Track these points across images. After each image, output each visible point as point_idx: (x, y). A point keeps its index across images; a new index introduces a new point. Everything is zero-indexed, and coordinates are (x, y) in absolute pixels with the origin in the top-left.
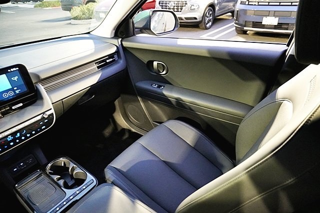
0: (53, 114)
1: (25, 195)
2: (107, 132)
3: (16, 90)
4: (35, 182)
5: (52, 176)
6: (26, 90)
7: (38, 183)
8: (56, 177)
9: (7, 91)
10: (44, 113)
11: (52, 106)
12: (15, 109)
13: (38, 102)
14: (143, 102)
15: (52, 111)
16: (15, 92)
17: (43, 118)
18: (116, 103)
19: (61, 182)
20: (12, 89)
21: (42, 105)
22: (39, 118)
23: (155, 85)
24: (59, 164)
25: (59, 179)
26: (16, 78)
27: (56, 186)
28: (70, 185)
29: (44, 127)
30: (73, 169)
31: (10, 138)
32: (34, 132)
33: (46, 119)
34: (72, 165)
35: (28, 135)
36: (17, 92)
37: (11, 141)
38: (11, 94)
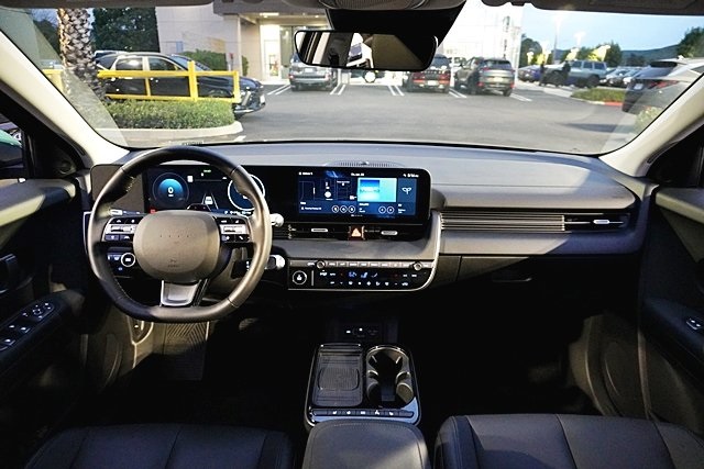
0: (430, 270)
1: (321, 365)
3: (401, 208)
4: (344, 358)
5: (368, 365)
6: (414, 213)
7: (348, 362)
8: (371, 370)
9: (387, 204)
10: (417, 261)
11: (436, 257)
12: (386, 237)
13: (422, 241)
15: (433, 265)
16: (396, 211)
17: (411, 270)
19: (372, 383)
20: (394, 205)
21: (423, 247)
22: (406, 265)
24: (392, 356)
25: (373, 376)
26: (407, 190)
27: (361, 383)
28: (383, 399)
29: (406, 284)
30: (404, 376)
31: (352, 274)
32: (387, 284)
33: (416, 272)
34: (406, 370)
35: (377, 284)
36: (400, 211)
37: (351, 279)
38: (391, 211)
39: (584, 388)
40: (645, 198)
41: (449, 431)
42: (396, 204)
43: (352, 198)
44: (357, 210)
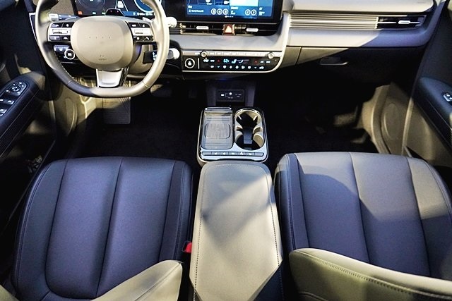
0: (279, 58)
1: (206, 121)
2: (342, 120)
3: (261, 11)
4: (221, 117)
5: (236, 122)
6: (270, 15)
7: (223, 120)
8: (238, 125)
9: (251, 8)
10: (271, 52)
11: (284, 49)
12: (249, 33)
13: (275, 36)
14: (414, 111)
15: (281, 55)
16: (258, 13)
17: (267, 57)
18: (379, 90)
19: (238, 134)
20: (257, 9)
21: (276, 41)
22: (263, 54)
23: (449, 97)
24: (251, 115)
25: (239, 130)
27: (232, 134)
28: (245, 143)
29: (262, 68)
30: (258, 130)
31: (226, 61)
32: (249, 67)
33: (269, 60)
34: (260, 125)
35: (243, 67)
36: (261, 14)
37: (225, 64)
38: (253, 13)
39: (367, 130)
40: (440, 3)
41: (284, 164)
42: (258, 8)
43: (226, 2)
44: (230, 12)
